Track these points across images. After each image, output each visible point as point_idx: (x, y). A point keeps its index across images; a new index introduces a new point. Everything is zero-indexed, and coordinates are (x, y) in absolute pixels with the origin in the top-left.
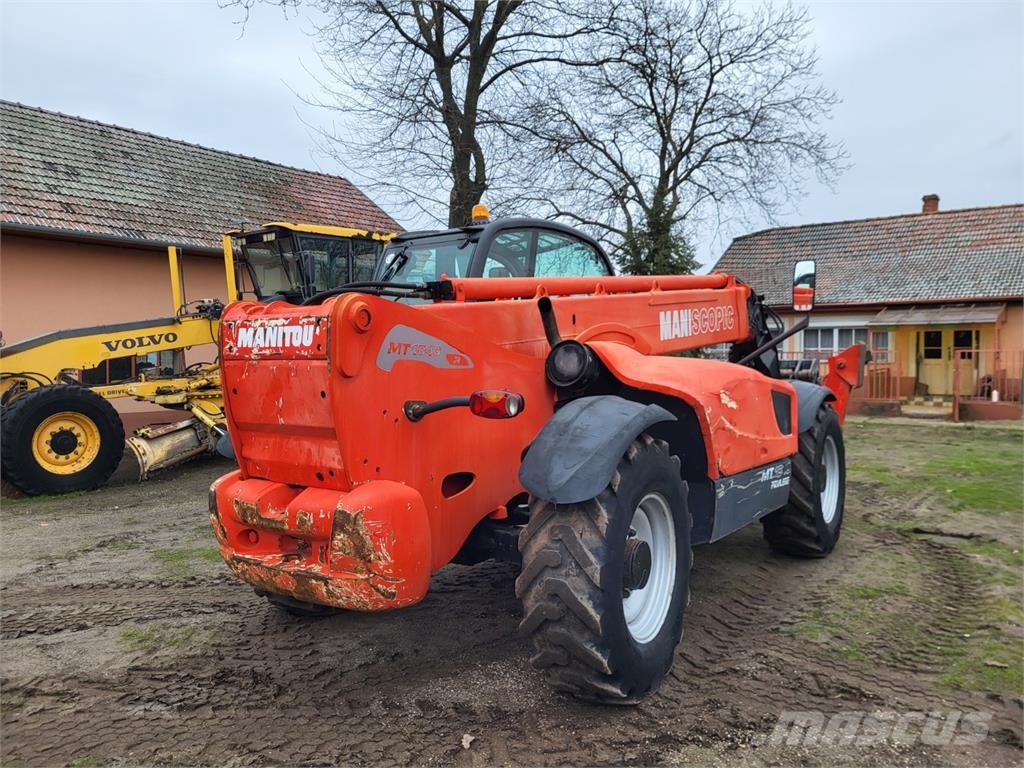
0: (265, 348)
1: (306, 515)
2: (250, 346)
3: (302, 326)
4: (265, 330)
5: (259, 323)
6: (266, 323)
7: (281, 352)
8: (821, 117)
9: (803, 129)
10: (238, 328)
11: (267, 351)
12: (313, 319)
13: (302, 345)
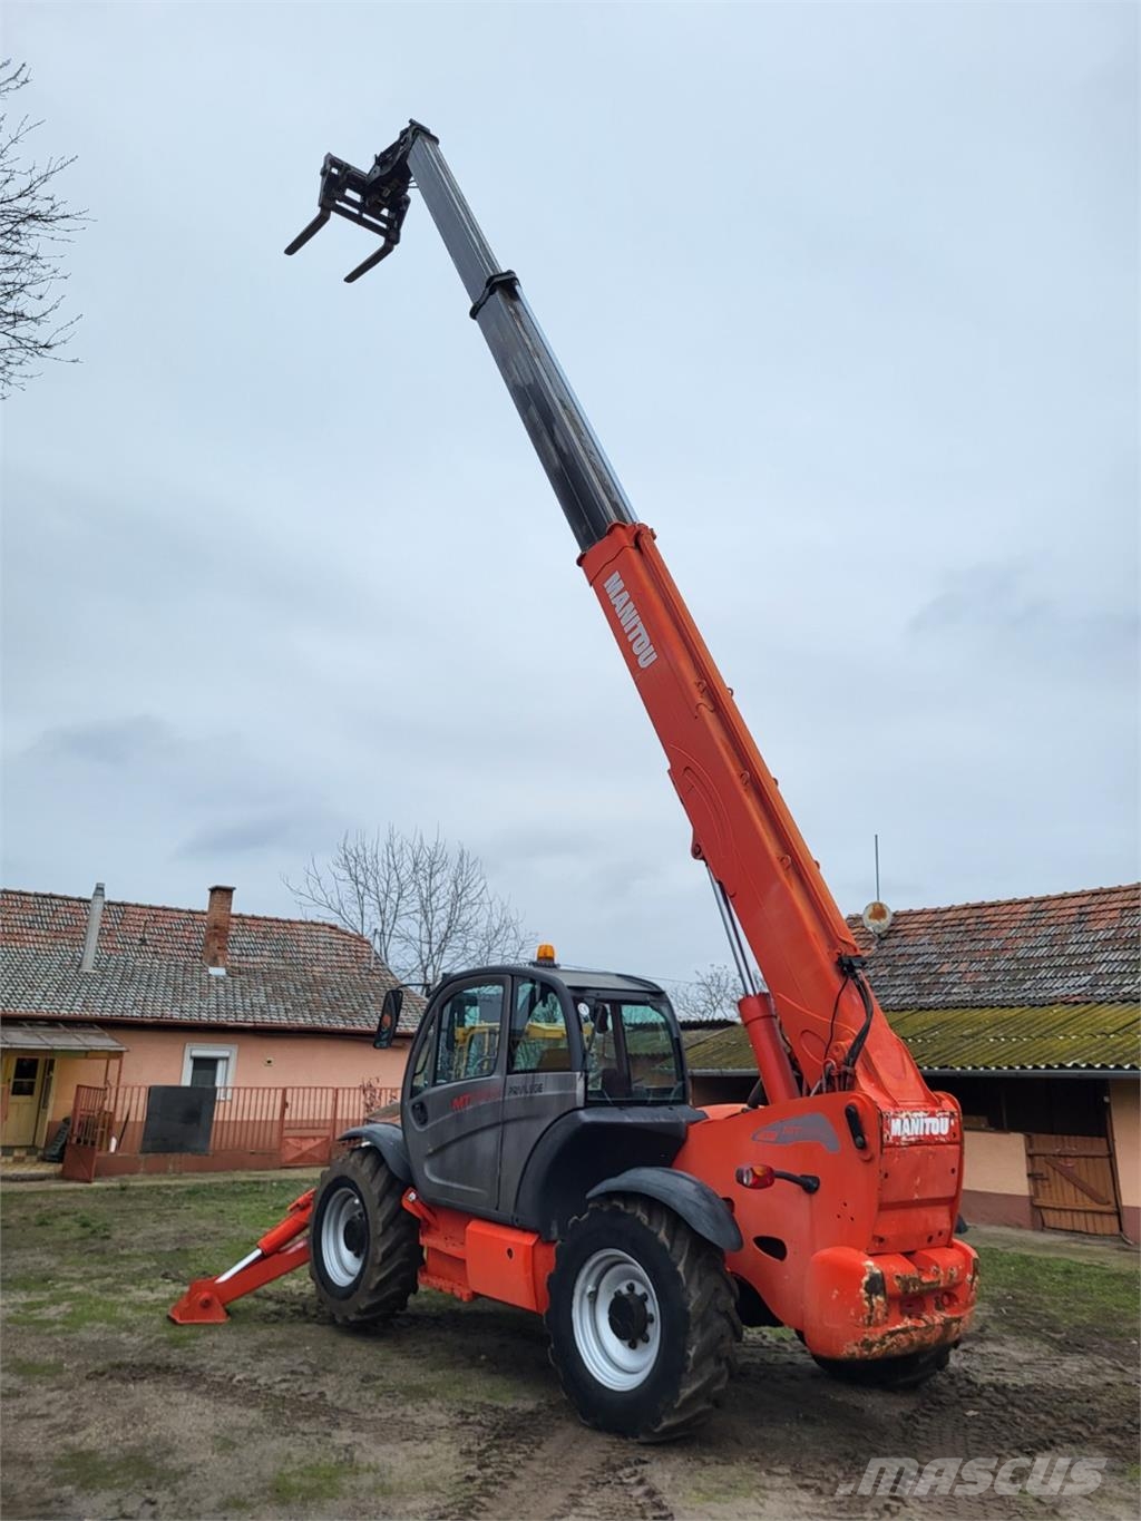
0: (911, 1136)
2: (900, 1134)
4: (910, 1121)
10: (891, 1119)
11: (913, 1139)
12: (948, 1114)
13: (940, 1134)
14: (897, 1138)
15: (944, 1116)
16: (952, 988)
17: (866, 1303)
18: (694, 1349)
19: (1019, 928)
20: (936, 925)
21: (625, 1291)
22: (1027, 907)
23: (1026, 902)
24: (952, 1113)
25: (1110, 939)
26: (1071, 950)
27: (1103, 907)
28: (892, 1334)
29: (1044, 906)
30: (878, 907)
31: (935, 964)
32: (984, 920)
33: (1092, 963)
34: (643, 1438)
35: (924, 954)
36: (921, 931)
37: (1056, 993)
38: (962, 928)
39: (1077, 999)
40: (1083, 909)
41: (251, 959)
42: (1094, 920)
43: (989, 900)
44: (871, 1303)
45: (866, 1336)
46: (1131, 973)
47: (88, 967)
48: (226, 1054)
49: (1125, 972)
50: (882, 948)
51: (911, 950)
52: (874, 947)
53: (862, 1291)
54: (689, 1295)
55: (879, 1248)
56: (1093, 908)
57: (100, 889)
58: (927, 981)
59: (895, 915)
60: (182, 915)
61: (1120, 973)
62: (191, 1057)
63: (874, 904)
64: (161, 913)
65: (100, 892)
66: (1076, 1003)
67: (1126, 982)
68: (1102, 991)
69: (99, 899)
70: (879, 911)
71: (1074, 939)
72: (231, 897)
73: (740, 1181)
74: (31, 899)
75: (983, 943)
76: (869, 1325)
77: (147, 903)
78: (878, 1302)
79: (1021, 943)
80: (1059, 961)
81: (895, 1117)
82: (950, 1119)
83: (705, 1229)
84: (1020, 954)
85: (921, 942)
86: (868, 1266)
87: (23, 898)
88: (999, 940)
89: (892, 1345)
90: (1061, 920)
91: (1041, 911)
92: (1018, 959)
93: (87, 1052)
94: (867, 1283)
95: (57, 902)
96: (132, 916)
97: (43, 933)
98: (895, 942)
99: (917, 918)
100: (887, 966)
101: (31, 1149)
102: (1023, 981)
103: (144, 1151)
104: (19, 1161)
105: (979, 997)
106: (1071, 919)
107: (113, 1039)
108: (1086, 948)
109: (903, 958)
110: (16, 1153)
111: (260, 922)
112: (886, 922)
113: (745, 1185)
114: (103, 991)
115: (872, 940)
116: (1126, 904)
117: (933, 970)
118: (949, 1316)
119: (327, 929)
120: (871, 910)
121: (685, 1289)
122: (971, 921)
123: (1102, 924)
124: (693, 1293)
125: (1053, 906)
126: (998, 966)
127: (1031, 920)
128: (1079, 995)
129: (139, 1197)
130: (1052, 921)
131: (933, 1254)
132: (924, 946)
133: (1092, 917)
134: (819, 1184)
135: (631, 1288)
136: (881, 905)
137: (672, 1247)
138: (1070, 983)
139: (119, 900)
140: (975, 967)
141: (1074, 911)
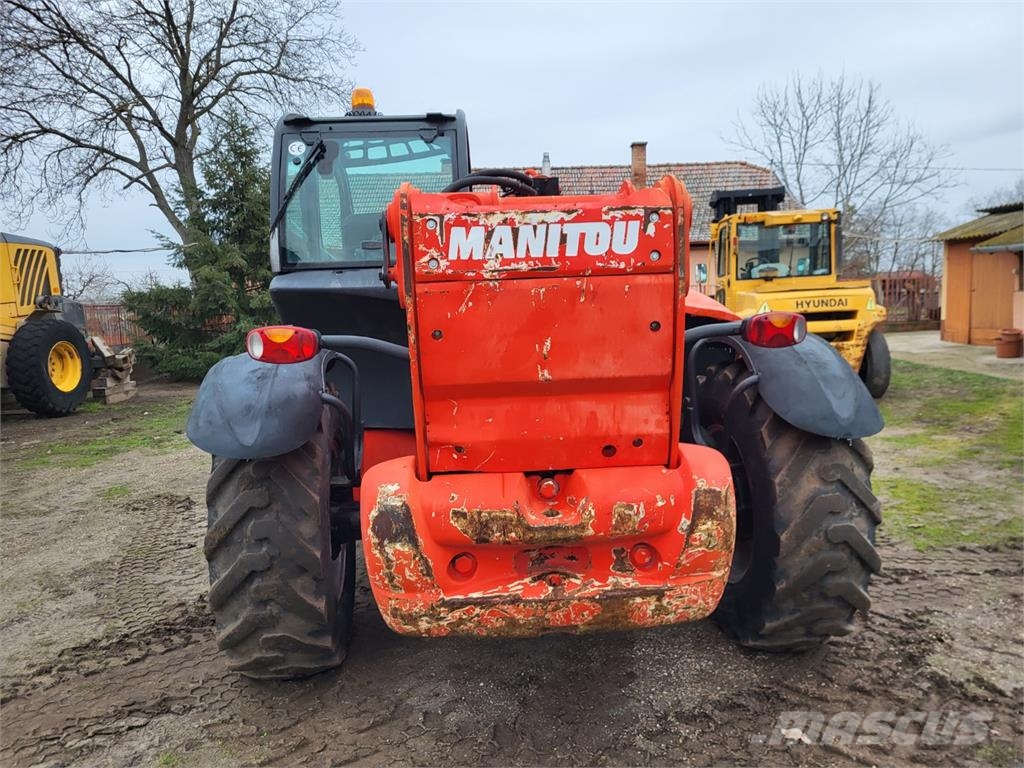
0: (516, 260)
1: (631, 508)
2: (477, 256)
3: (611, 222)
4: (515, 232)
5: (499, 217)
6: (518, 218)
7: (554, 264)
8: (344, 62)
9: (328, 72)
10: (449, 227)
11: (524, 266)
14: (471, 264)
15: (630, 218)
17: (376, 552)
44: (382, 552)
45: (392, 604)
53: (370, 532)
57: (546, 158)
72: (645, 150)
76: (394, 586)
78: (398, 554)
94: (377, 520)
119: (739, 166)
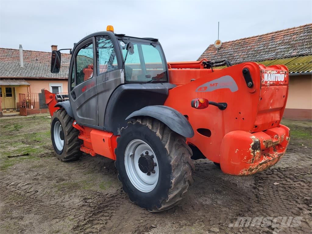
0: (271, 81)
10: (264, 73)
11: (271, 83)
12: (284, 72)
13: (281, 81)
14: (266, 82)
15: (283, 73)
16: (237, 59)
17: (252, 154)
18: (174, 179)
19: (255, 43)
20: (233, 45)
21: (145, 154)
22: (258, 38)
23: (257, 36)
24: (286, 72)
25: (280, 43)
26: (270, 47)
27: (279, 35)
28: (261, 164)
29: (262, 37)
30: (218, 41)
31: (233, 54)
32: (246, 42)
33: (276, 49)
34: (154, 211)
35: (230, 52)
36: (229, 47)
37: (266, 58)
38: (240, 45)
39: (272, 58)
40: (273, 37)
41: (65, 64)
42: (276, 39)
43: (247, 37)
44: (254, 153)
45: (251, 167)
46: (287, 51)
47: (22, 66)
48: (60, 85)
49: (285, 51)
50: (219, 52)
51: (226, 51)
52: (217, 52)
53: (250, 149)
54: (171, 157)
55: (255, 130)
56: (276, 36)
58: (231, 58)
59: (223, 44)
60: (47, 54)
61: (283, 51)
62: (51, 87)
63: (217, 41)
64: (41, 53)
65: (21, 47)
66: (272, 59)
67: (285, 53)
68: (279, 56)
69: (21, 49)
70: (218, 42)
71: (270, 44)
72: (57, 48)
73: (193, 106)
74: (6, 50)
75: (245, 48)
76: (253, 162)
77: (37, 51)
78: (257, 153)
79: (256, 47)
80: (266, 50)
81: (266, 73)
82: (285, 75)
83: (177, 129)
84: (255, 49)
85: (229, 49)
86: (253, 138)
87: (3, 50)
88: (250, 46)
89: (260, 169)
90: (267, 40)
91: (261, 38)
92: (255, 51)
93: (20, 85)
94: (253, 146)
95: (13, 51)
96: (33, 54)
97: (10, 58)
98: (222, 50)
99: (228, 44)
100: (220, 56)
101: (14, 109)
102: (256, 56)
103: (40, 108)
104: (11, 112)
105: (245, 60)
106: (270, 39)
107: (28, 83)
108: (274, 46)
109: (224, 54)
110: (10, 110)
111: (67, 55)
112: (220, 45)
113: (195, 108)
114: (26, 71)
115: (216, 50)
116: (285, 34)
117: (232, 56)
118: (279, 153)
119: (84, 57)
120: (216, 42)
121: (169, 155)
122: (242, 43)
123: (278, 40)
124: (172, 156)
125: (264, 37)
126: (249, 53)
127: (258, 41)
128: (272, 57)
129: (38, 119)
130: (264, 40)
131: (274, 130)
132: (230, 50)
133: (275, 38)
134: (227, 105)
135: (147, 153)
136: (219, 41)
137: (162, 138)
138: (270, 55)
139: (30, 50)
140: (243, 54)
141: (270, 37)
